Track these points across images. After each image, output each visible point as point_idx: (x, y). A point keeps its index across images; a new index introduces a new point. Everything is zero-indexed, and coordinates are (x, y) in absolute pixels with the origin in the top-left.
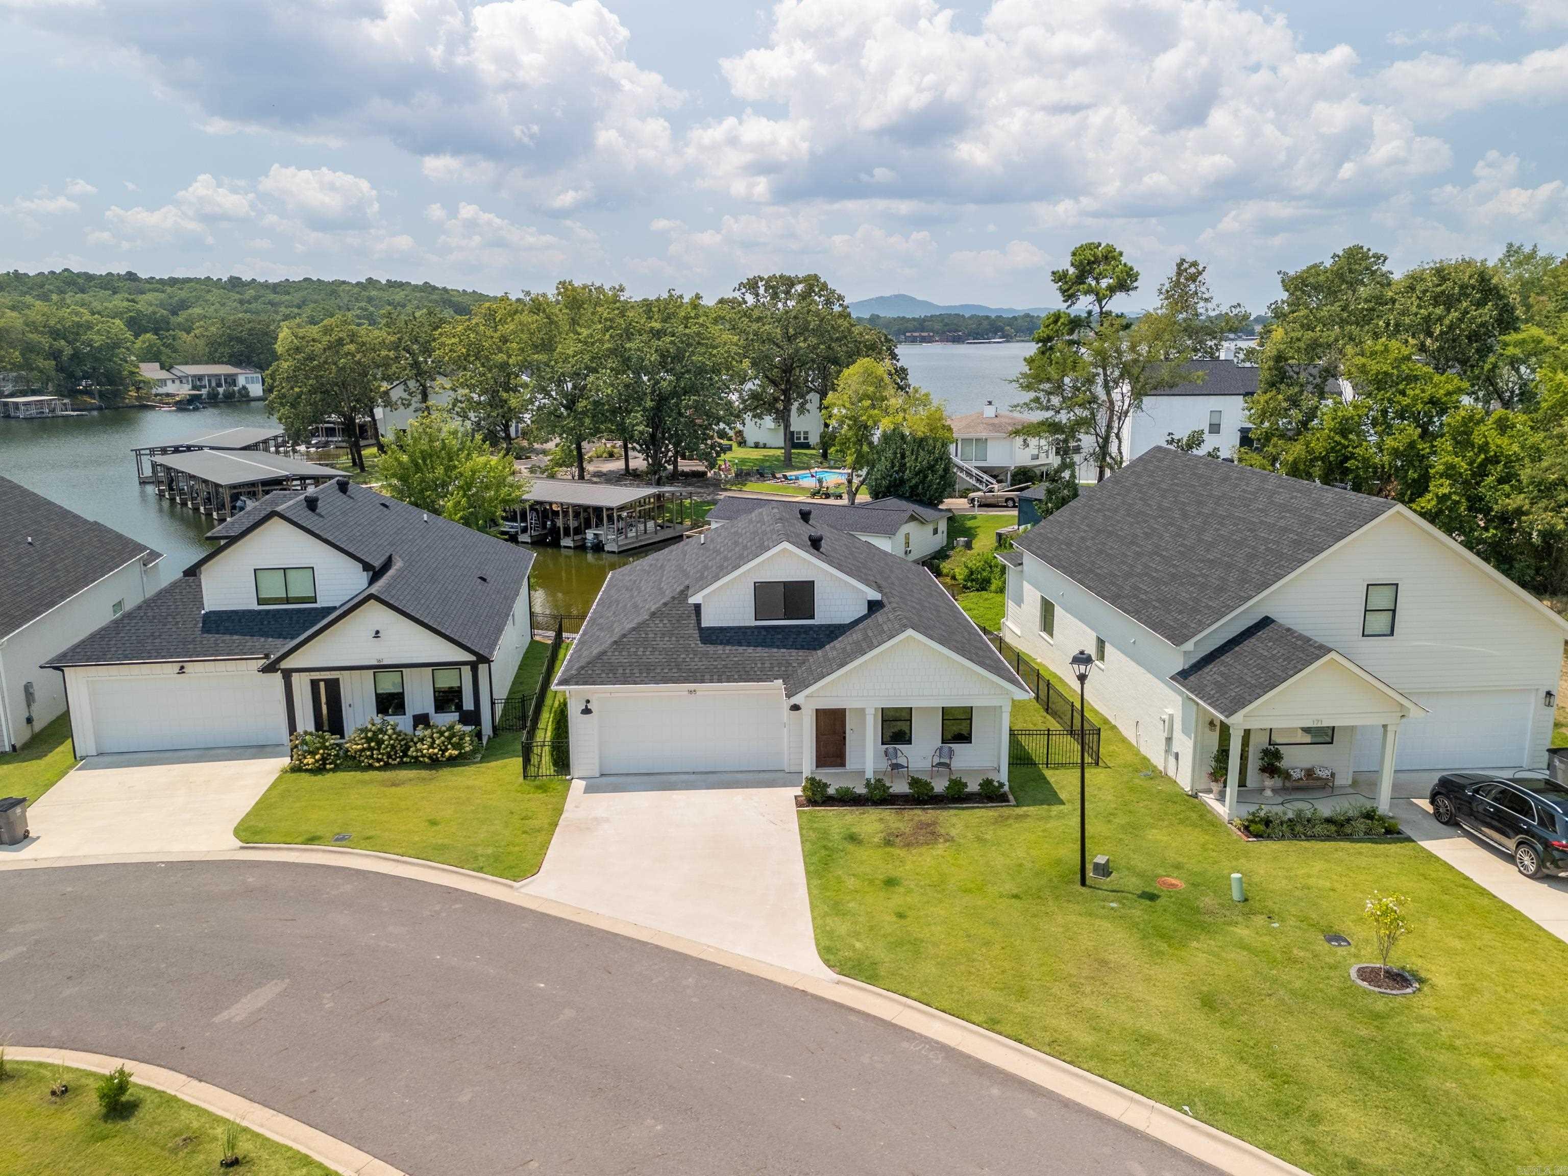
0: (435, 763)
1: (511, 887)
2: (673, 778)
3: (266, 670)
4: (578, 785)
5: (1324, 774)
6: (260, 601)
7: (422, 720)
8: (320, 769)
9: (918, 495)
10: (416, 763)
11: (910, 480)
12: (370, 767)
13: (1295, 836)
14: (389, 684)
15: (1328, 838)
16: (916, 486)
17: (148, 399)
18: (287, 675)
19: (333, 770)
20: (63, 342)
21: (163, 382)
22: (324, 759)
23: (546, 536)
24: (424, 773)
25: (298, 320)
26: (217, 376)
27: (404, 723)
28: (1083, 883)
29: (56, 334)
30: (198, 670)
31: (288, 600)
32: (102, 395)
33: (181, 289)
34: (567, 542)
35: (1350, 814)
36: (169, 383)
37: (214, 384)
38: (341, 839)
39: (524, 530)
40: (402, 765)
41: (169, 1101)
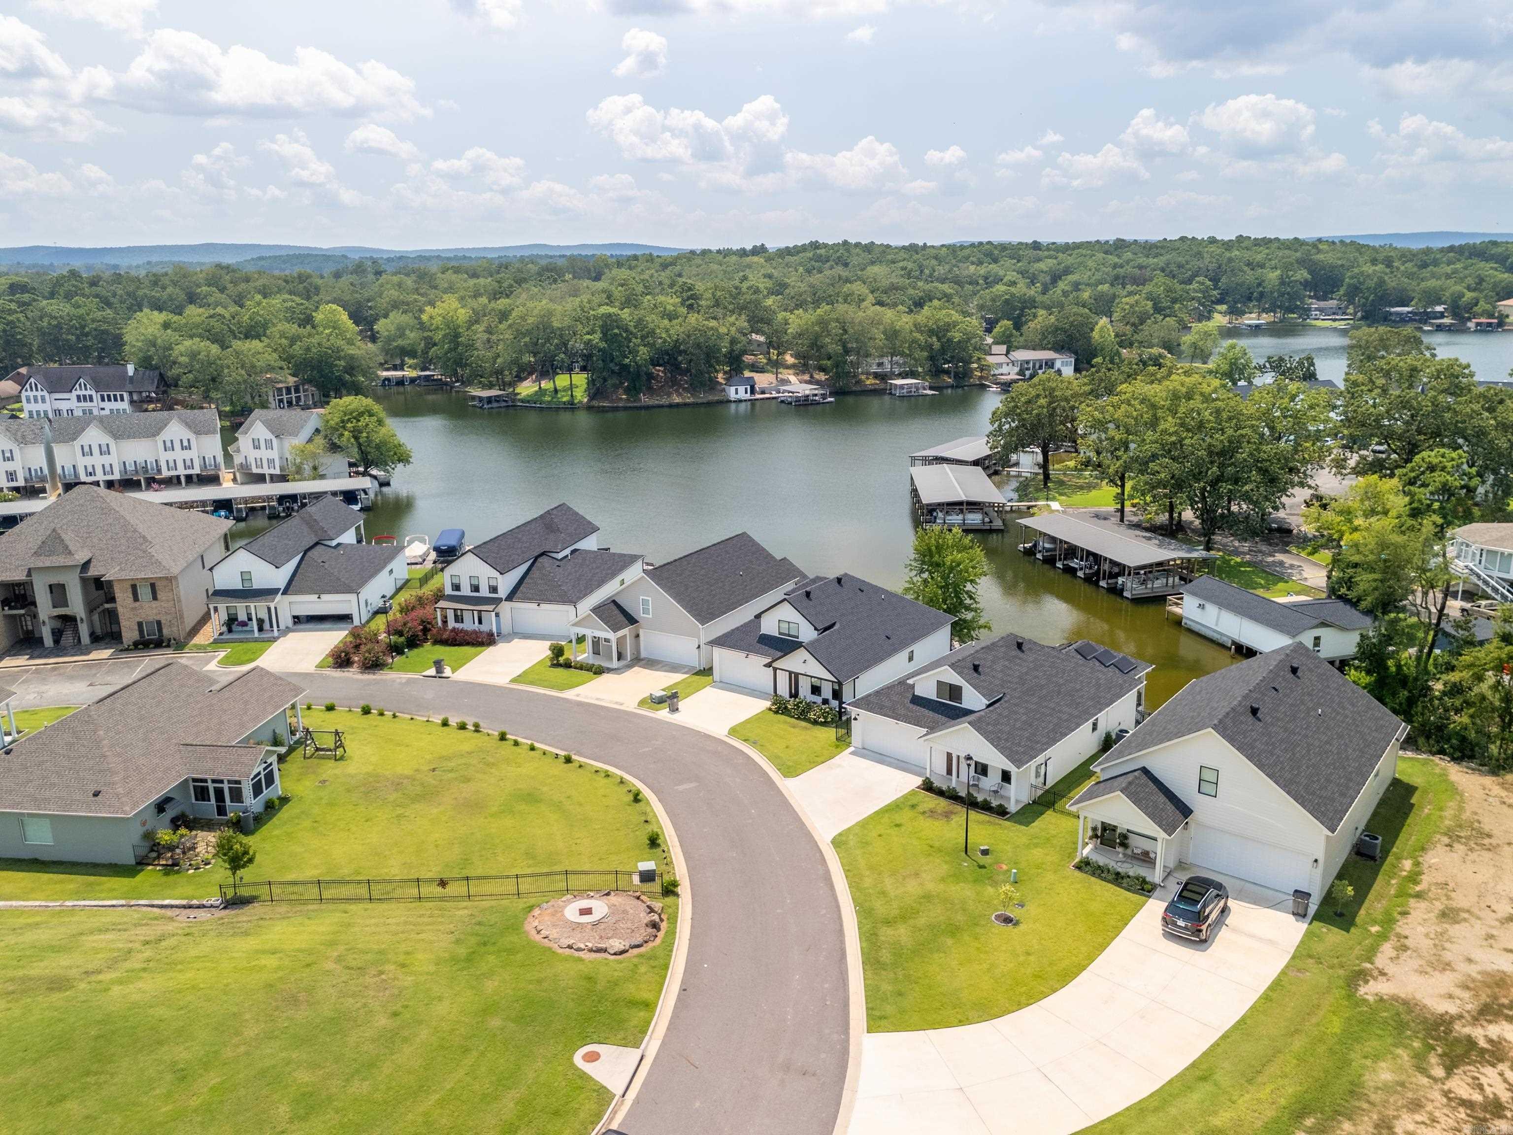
0: (815, 723)
1: (782, 779)
3: (768, 665)
4: (852, 749)
5: (1152, 855)
6: (780, 633)
7: (825, 702)
8: (776, 712)
10: (808, 720)
12: (793, 717)
13: (1093, 874)
14: (817, 683)
15: (1109, 881)
17: (986, 379)
18: (775, 669)
19: (781, 714)
20: (935, 339)
21: (1000, 365)
22: (779, 708)
24: (809, 725)
25: (1137, 297)
26: (1040, 361)
27: (819, 700)
28: (966, 853)
29: (931, 332)
30: (750, 658)
31: (789, 635)
32: (957, 376)
33: (1070, 255)
34: (1103, 583)
35: (1131, 874)
36: (1004, 366)
37: (1037, 366)
38: (755, 743)
40: (804, 719)
41: (648, 803)
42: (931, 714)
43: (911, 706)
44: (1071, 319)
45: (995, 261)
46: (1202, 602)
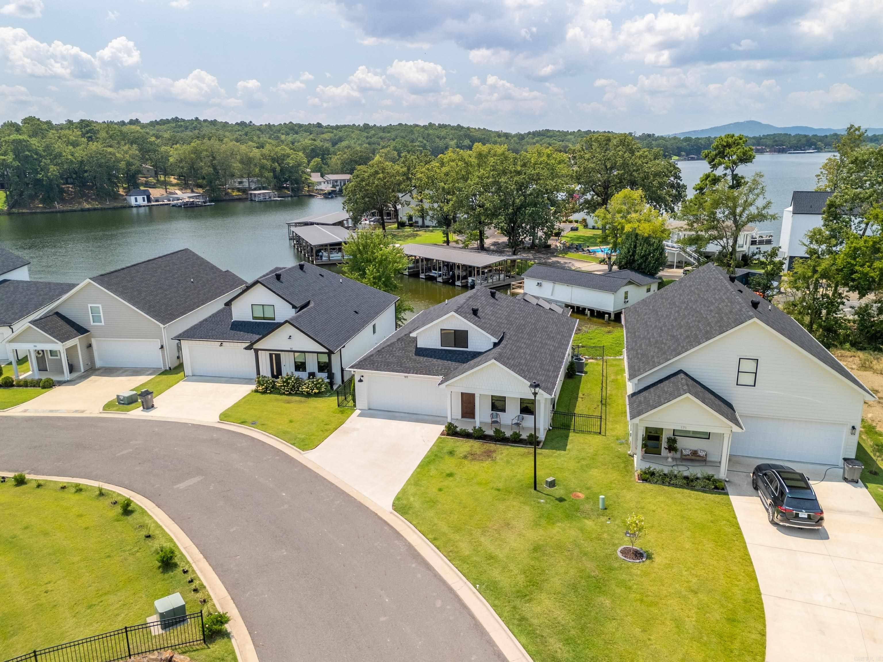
0: (309, 395)
1: (300, 453)
2: (397, 414)
3: (248, 348)
4: (358, 412)
5: (702, 454)
6: (254, 318)
7: (312, 375)
8: (264, 392)
9: (642, 269)
10: (302, 394)
11: (638, 260)
12: (284, 394)
13: (663, 483)
14: (300, 359)
15: (681, 487)
16: (641, 264)
17: (313, 192)
18: (256, 351)
19: (270, 393)
20: (276, 164)
21: (320, 183)
22: (266, 388)
23: (449, 279)
24: (303, 399)
25: (388, 149)
26: (344, 180)
27: (303, 375)
28: (535, 488)
29: (273, 160)
30: (227, 345)
31: (264, 318)
32: (293, 190)
33: (341, 131)
34: (458, 283)
35: (699, 475)
36: (322, 183)
37: (342, 184)
38: (254, 424)
39: (440, 276)
40: (296, 394)
41: (144, 512)
42: (440, 362)
43: (418, 358)
44: (360, 154)
45: (297, 133)
46: (539, 282)
